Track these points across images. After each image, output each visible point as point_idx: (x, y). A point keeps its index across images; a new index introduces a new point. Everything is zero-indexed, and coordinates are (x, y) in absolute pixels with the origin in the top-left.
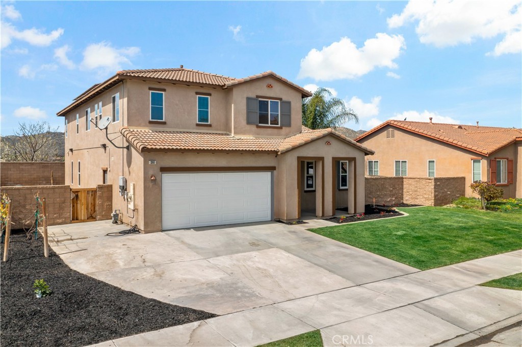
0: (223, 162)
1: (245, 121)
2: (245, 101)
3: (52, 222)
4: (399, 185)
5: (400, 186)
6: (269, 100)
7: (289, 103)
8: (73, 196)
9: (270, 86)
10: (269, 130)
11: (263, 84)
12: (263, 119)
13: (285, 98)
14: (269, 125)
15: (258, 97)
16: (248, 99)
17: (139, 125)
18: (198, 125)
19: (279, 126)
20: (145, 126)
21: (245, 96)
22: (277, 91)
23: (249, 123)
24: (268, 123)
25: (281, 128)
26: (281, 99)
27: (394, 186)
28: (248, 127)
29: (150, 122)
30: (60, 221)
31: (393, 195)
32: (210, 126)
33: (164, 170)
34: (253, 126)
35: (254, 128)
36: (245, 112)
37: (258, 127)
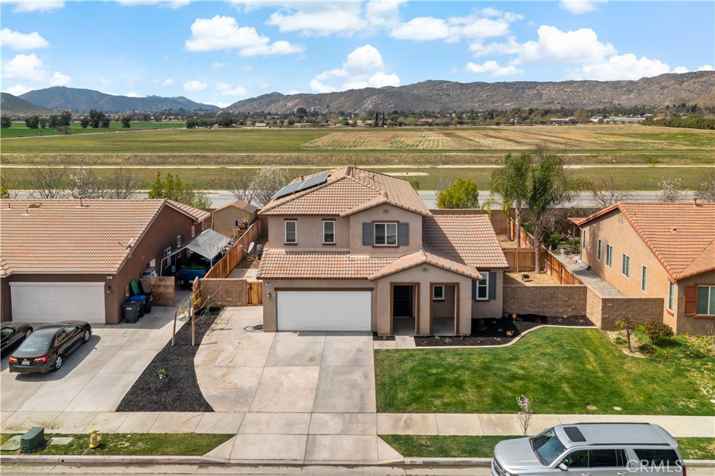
1: (361, 243)
2: (360, 227)
3: (234, 304)
4: (579, 295)
5: (582, 297)
6: (386, 224)
7: (407, 225)
8: (248, 287)
9: (386, 211)
10: (386, 250)
11: (381, 210)
12: (380, 239)
13: (402, 220)
14: (386, 245)
15: (373, 222)
16: (364, 224)
17: (277, 247)
18: (324, 245)
19: (396, 245)
20: (281, 247)
21: (362, 221)
22: (394, 215)
23: (364, 244)
24: (384, 243)
25: (398, 247)
26: (398, 222)
27: (572, 296)
28: (364, 247)
29: (285, 244)
30: (239, 304)
31: (569, 306)
32: (335, 245)
33: (277, 289)
34: (369, 246)
35: (370, 248)
36: (361, 235)
37: (374, 247)
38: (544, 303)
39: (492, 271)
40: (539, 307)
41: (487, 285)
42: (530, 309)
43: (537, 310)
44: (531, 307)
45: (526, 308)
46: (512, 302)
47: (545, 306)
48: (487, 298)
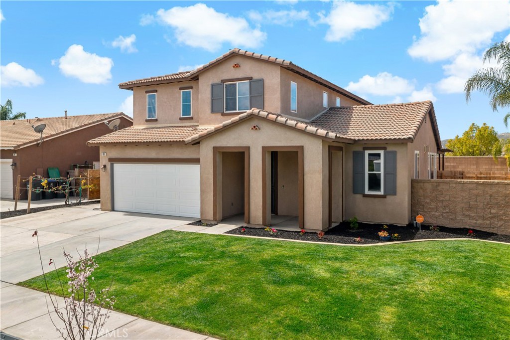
0: (153, 154)
1: (210, 111)
2: (209, 89)
6: (237, 82)
7: (262, 81)
9: (237, 66)
11: (230, 65)
13: (256, 76)
14: (237, 111)
15: (223, 81)
16: (213, 86)
18: (181, 119)
20: (144, 124)
21: (210, 83)
22: (248, 69)
23: (213, 111)
24: (236, 110)
26: (250, 79)
28: (214, 116)
29: (147, 121)
33: (113, 161)
34: (218, 114)
35: (219, 116)
36: (209, 100)
37: (223, 114)
38: (493, 211)
39: (389, 149)
40: (484, 218)
41: (382, 172)
42: (466, 219)
43: (480, 222)
44: (468, 216)
45: (459, 218)
46: (433, 205)
47: (494, 217)
48: (382, 193)
